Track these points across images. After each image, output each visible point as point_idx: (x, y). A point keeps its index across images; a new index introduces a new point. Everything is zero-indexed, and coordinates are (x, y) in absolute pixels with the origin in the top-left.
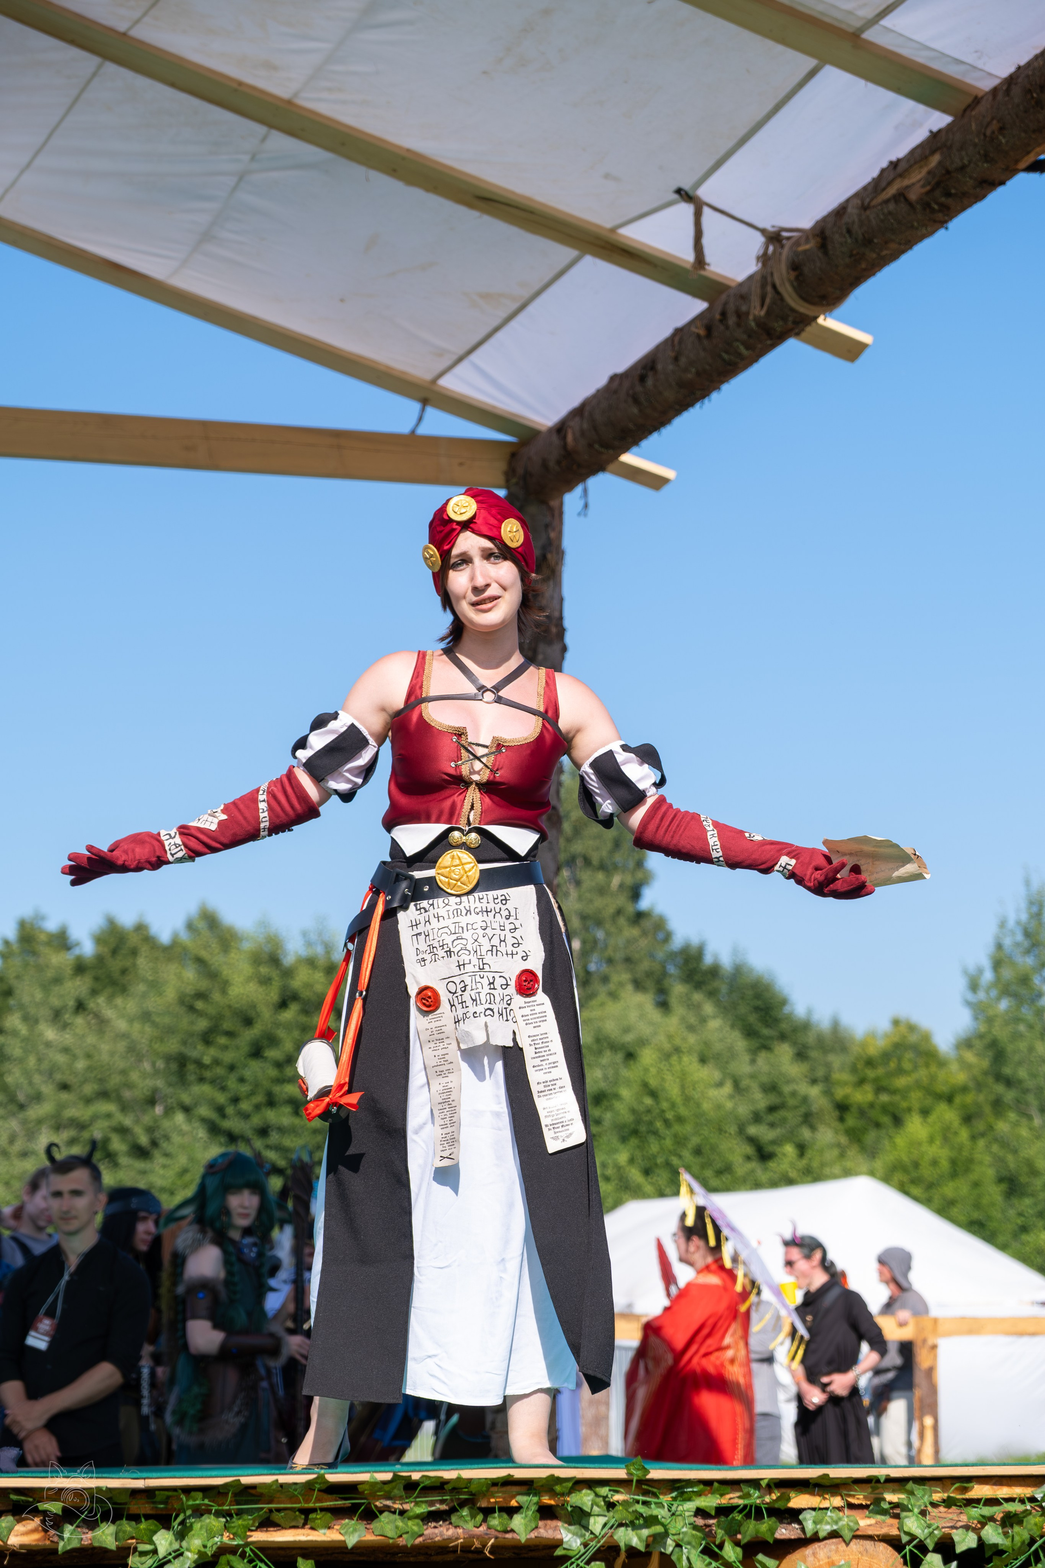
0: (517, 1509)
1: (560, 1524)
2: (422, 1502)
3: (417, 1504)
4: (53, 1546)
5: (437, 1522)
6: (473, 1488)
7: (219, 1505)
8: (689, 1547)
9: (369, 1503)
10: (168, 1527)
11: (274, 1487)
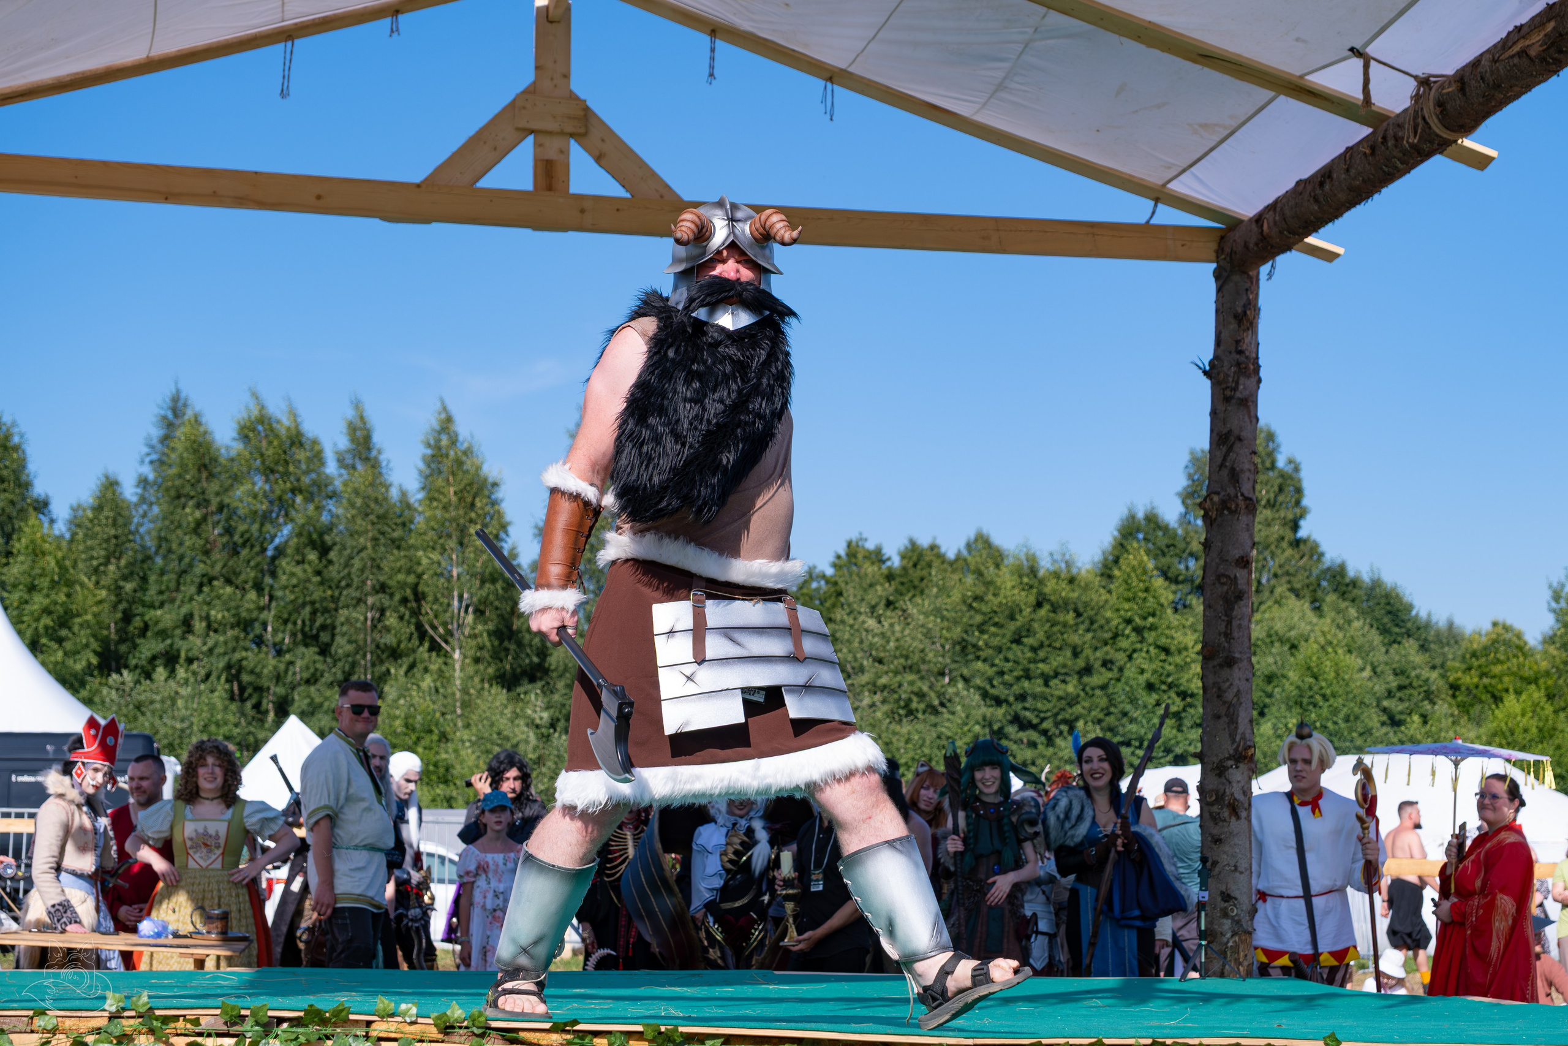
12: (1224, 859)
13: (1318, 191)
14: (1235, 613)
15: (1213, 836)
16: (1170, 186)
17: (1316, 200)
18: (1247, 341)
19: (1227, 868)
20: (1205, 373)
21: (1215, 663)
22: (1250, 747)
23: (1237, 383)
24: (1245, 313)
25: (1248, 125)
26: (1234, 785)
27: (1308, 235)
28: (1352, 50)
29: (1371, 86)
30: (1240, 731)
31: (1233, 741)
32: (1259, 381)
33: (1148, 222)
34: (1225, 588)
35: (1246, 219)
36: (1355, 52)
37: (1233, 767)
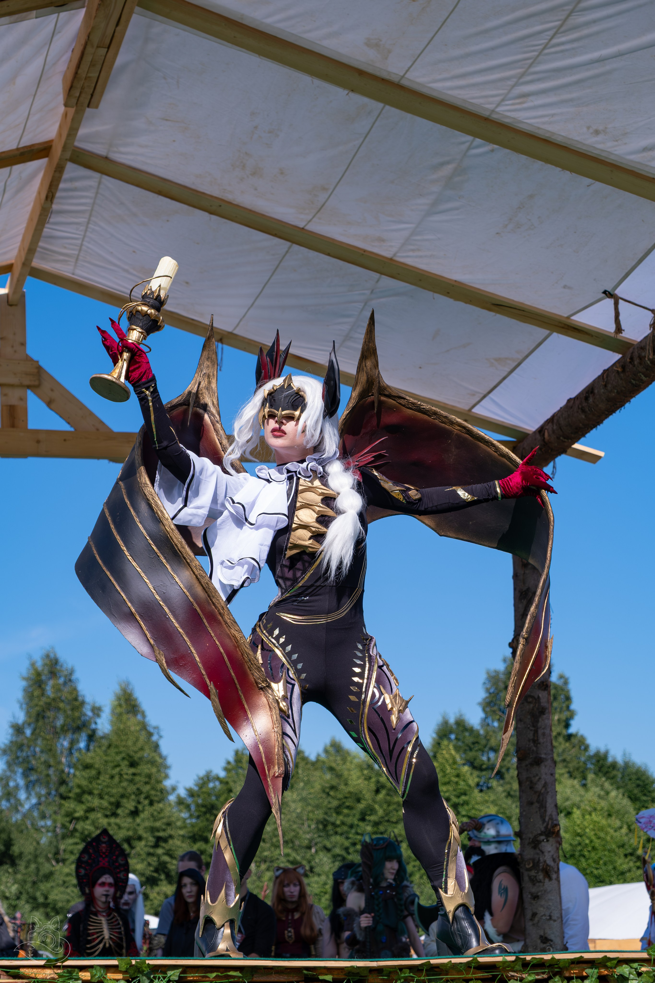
0: (586, 978)
2: (532, 973)
3: (529, 975)
6: (561, 965)
7: (419, 976)
9: (502, 975)
11: (449, 965)
12: (541, 911)
13: (584, 404)
14: (539, 724)
15: (532, 894)
16: (474, 410)
17: (583, 411)
19: (544, 918)
21: (527, 762)
22: (556, 825)
25: (530, 357)
26: (546, 854)
27: (576, 441)
28: (605, 292)
29: (621, 318)
30: (548, 813)
31: (544, 821)
34: (532, 705)
35: (530, 433)
36: (608, 294)
37: (545, 840)
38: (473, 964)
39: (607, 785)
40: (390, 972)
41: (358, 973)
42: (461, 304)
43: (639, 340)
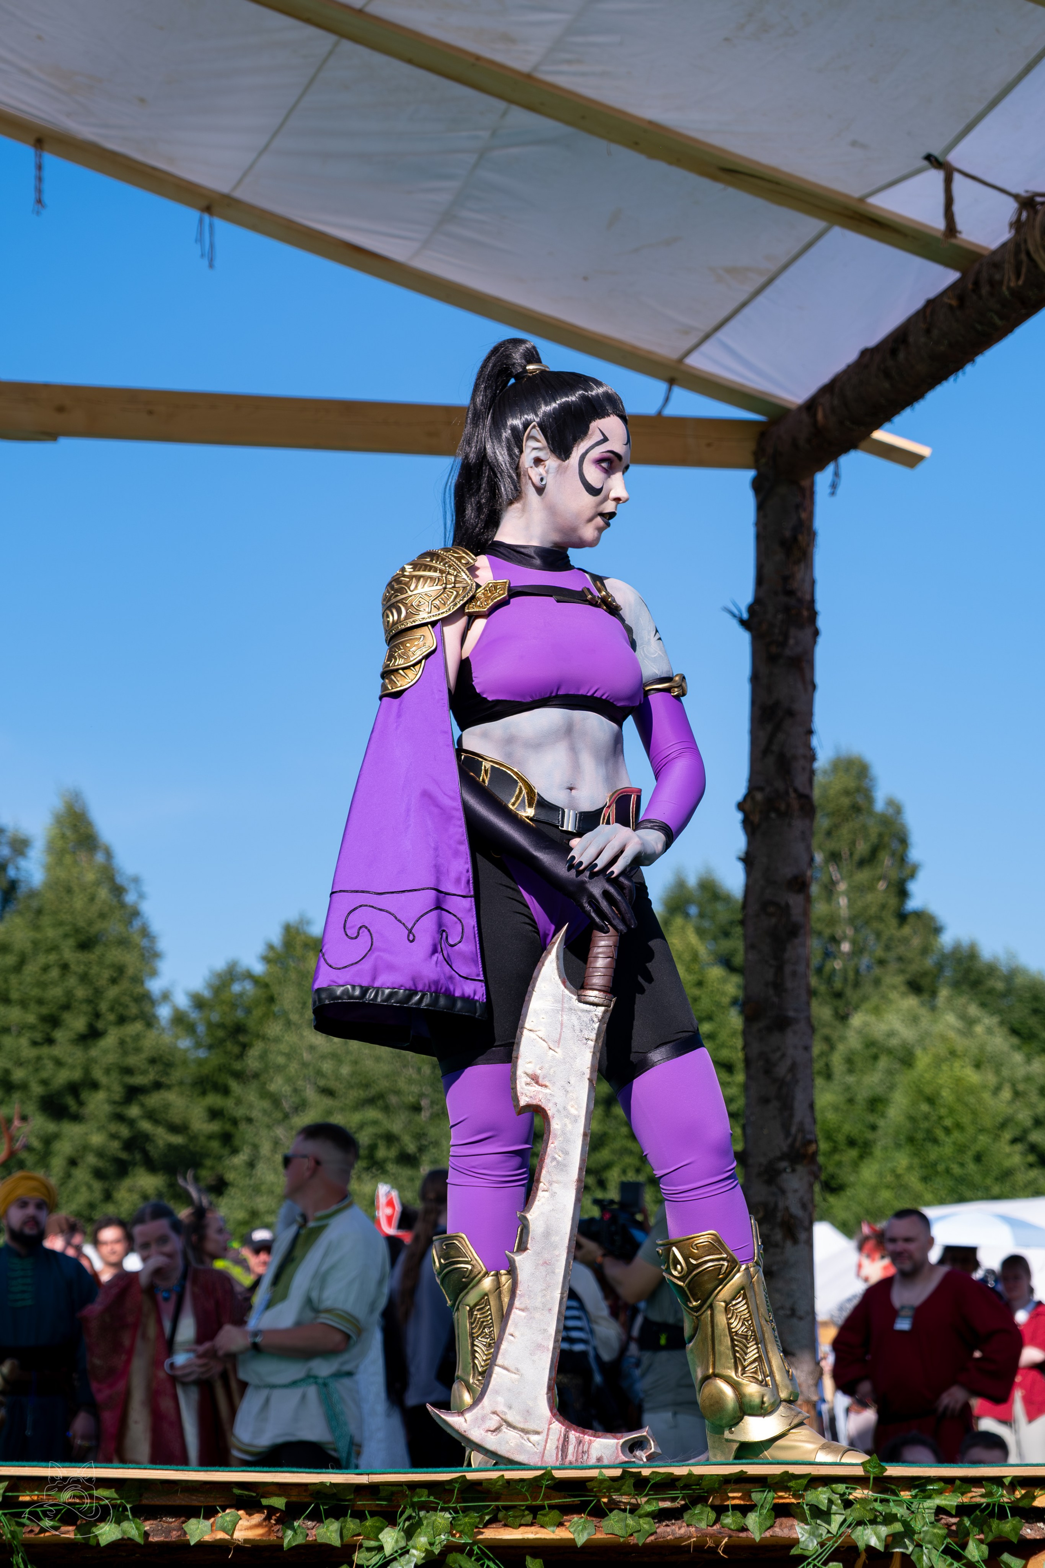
0: (751, 1508)
1: (796, 1522)
2: (654, 1498)
3: (649, 1501)
4: (279, 1542)
5: (670, 1520)
6: (705, 1485)
7: (445, 1503)
8: (929, 1546)
9: (598, 1500)
10: (393, 1523)
11: (500, 1483)
13: (890, 362)
14: (787, 955)
16: (688, 360)
17: (887, 375)
18: (799, 576)
20: (744, 623)
21: (761, 1024)
22: (810, 1142)
23: (786, 636)
24: (795, 539)
25: (792, 270)
26: (790, 1194)
27: (878, 426)
28: (929, 158)
29: (957, 208)
30: (797, 1119)
32: (816, 633)
33: (660, 413)
34: (773, 920)
35: (793, 407)
36: (933, 161)
37: (788, 1170)
38: (545, 1483)
39: (973, 1010)
40: (393, 1494)
41: (335, 1494)
42: (660, 167)
43: (994, 245)
